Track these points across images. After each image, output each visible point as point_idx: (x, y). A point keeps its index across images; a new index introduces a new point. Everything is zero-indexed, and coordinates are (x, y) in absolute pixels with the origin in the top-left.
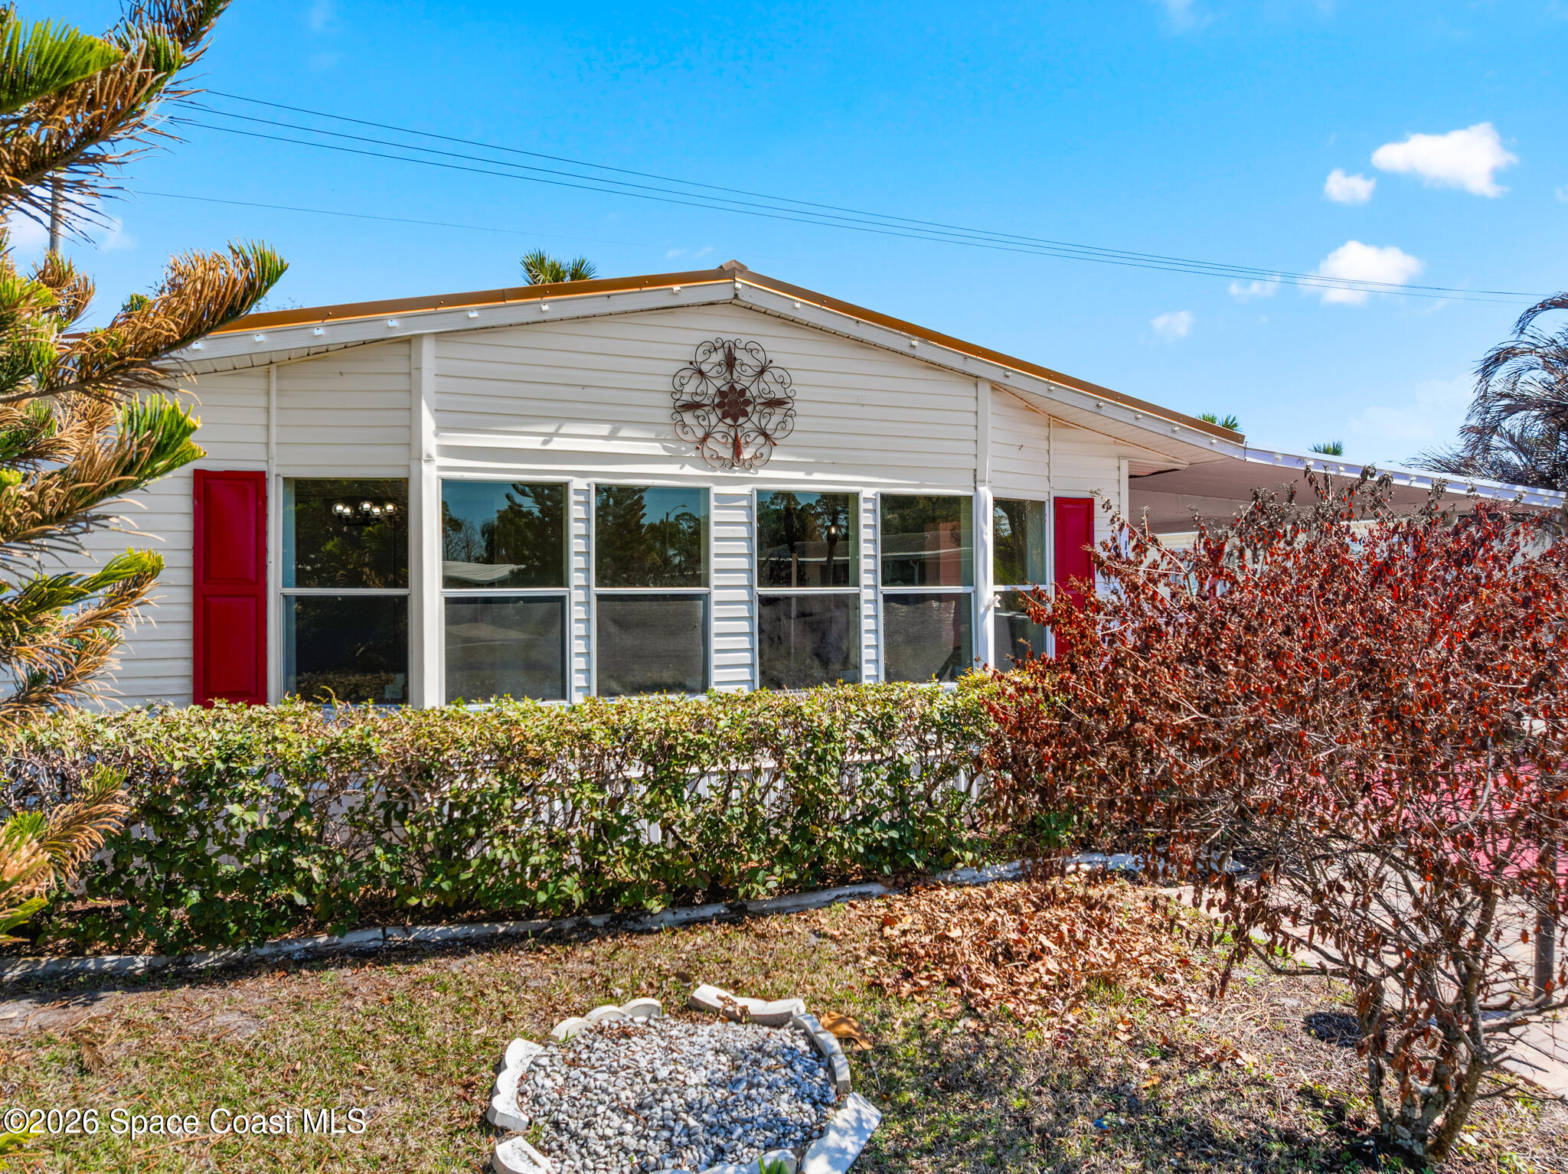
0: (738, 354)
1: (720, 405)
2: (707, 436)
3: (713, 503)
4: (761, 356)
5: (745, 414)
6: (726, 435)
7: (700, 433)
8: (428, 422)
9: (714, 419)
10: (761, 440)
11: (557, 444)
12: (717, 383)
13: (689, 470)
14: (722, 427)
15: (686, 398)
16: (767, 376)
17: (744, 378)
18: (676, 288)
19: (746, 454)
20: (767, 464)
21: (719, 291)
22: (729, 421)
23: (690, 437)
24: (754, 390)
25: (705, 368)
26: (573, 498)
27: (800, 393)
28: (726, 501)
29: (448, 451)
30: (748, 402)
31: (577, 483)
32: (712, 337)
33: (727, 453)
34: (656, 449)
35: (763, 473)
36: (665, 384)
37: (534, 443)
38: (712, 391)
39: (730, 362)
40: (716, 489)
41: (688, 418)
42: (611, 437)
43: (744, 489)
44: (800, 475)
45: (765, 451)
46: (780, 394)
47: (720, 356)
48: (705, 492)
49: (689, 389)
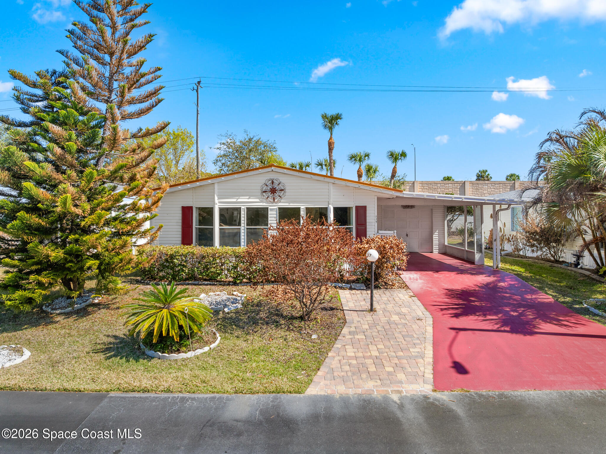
0: (274, 181)
1: (271, 191)
2: (268, 197)
3: (269, 210)
4: (279, 181)
5: (276, 193)
6: (272, 197)
7: (267, 197)
8: (216, 198)
9: (269, 194)
10: (279, 197)
11: (239, 200)
12: (270, 187)
13: (264, 204)
14: (271, 195)
15: (264, 190)
16: (280, 185)
17: (275, 186)
18: (260, 170)
19: (276, 201)
20: (280, 202)
21: (269, 169)
23: (265, 198)
24: (277, 188)
25: (267, 184)
26: (242, 210)
27: (287, 188)
28: (272, 210)
29: (220, 202)
30: (276, 190)
31: (243, 207)
32: (269, 178)
33: (272, 201)
34: (258, 200)
35: (279, 204)
36: (259, 188)
37: (234, 200)
38: (269, 188)
39: (273, 183)
40: (270, 208)
41: (264, 194)
42: (248, 199)
43: (276, 207)
44: (288, 204)
45: (280, 200)
46: (283, 188)
47: (271, 182)
48: (268, 208)
49: (264, 188)
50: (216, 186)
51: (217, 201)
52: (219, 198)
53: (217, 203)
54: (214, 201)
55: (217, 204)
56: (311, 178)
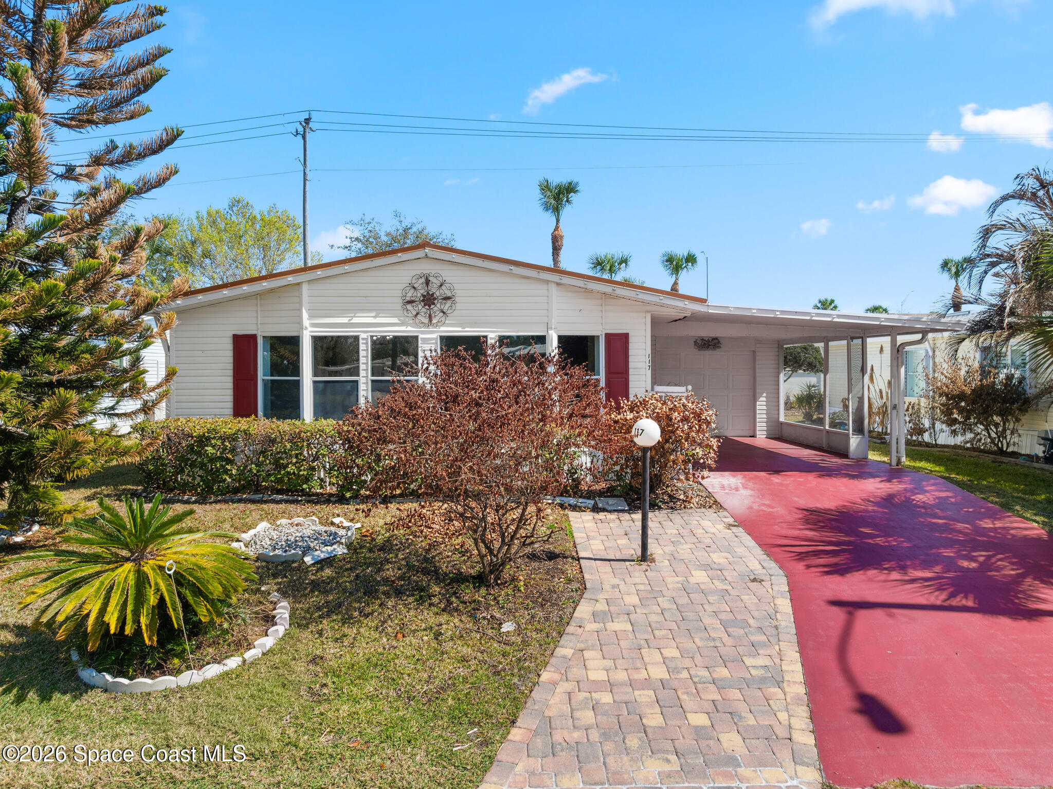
0: (431, 279)
1: (423, 301)
2: (417, 314)
3: (420, 342)
4: (440, 279)
5: (434, 304)
6: (425, 313)
7: (414, 313)
8: (305, 315)
9: (420, 307)
10: (441, 314)
11: (355, 320)
12: (421, 291)
13: (409, 328)
14: (424, 310)
15: (408, 299)
16: (443, 287)
17: (433, 289)
18: (399, 255)
19: (434, 321)
20: (444, 324)
21: (419, 253)
22: (427, 307)
23: (410, 315)
24: (438, 293)
25: (416, 286)
26: (361, 341)
27: (458, 293)
28: (426, 341)
29: (313, 325)
30: (435, 299)
31: (362, 336)
32: (419, 272)
33: (426, 321)
34: (395, 320)
35: (442, 329)
36: (399, 293)
37: (346, 320)
38: (419, 295)
39: (427, 282)
40: (421, 336)
41: (409, 307)
42: (375, 317)
43: (434, 336)
44: (460, 329)
45: (443, 319)
46: (449, 294)
47: (423, 280)
48: (417, 337)
49: (409, 294)
50: (305, 288)
51: (306, 322)
52: (311, 317)
53: (308, 325)
54: (300, 323)
55: (306, 328)
56: (510, 274)
